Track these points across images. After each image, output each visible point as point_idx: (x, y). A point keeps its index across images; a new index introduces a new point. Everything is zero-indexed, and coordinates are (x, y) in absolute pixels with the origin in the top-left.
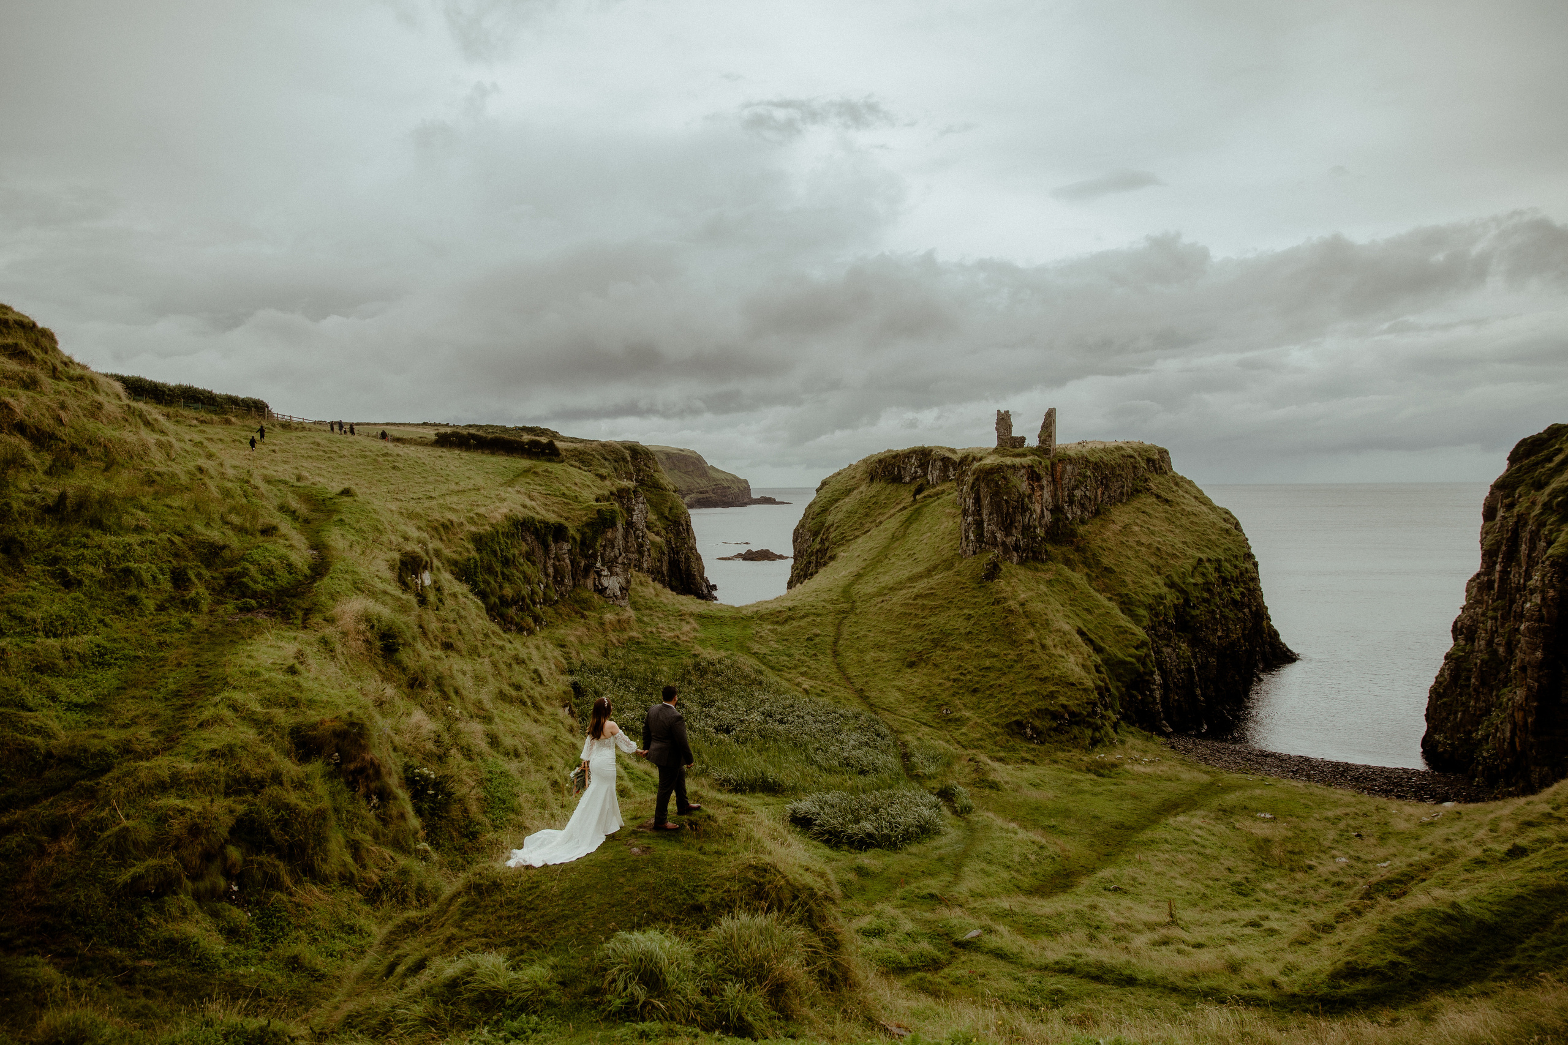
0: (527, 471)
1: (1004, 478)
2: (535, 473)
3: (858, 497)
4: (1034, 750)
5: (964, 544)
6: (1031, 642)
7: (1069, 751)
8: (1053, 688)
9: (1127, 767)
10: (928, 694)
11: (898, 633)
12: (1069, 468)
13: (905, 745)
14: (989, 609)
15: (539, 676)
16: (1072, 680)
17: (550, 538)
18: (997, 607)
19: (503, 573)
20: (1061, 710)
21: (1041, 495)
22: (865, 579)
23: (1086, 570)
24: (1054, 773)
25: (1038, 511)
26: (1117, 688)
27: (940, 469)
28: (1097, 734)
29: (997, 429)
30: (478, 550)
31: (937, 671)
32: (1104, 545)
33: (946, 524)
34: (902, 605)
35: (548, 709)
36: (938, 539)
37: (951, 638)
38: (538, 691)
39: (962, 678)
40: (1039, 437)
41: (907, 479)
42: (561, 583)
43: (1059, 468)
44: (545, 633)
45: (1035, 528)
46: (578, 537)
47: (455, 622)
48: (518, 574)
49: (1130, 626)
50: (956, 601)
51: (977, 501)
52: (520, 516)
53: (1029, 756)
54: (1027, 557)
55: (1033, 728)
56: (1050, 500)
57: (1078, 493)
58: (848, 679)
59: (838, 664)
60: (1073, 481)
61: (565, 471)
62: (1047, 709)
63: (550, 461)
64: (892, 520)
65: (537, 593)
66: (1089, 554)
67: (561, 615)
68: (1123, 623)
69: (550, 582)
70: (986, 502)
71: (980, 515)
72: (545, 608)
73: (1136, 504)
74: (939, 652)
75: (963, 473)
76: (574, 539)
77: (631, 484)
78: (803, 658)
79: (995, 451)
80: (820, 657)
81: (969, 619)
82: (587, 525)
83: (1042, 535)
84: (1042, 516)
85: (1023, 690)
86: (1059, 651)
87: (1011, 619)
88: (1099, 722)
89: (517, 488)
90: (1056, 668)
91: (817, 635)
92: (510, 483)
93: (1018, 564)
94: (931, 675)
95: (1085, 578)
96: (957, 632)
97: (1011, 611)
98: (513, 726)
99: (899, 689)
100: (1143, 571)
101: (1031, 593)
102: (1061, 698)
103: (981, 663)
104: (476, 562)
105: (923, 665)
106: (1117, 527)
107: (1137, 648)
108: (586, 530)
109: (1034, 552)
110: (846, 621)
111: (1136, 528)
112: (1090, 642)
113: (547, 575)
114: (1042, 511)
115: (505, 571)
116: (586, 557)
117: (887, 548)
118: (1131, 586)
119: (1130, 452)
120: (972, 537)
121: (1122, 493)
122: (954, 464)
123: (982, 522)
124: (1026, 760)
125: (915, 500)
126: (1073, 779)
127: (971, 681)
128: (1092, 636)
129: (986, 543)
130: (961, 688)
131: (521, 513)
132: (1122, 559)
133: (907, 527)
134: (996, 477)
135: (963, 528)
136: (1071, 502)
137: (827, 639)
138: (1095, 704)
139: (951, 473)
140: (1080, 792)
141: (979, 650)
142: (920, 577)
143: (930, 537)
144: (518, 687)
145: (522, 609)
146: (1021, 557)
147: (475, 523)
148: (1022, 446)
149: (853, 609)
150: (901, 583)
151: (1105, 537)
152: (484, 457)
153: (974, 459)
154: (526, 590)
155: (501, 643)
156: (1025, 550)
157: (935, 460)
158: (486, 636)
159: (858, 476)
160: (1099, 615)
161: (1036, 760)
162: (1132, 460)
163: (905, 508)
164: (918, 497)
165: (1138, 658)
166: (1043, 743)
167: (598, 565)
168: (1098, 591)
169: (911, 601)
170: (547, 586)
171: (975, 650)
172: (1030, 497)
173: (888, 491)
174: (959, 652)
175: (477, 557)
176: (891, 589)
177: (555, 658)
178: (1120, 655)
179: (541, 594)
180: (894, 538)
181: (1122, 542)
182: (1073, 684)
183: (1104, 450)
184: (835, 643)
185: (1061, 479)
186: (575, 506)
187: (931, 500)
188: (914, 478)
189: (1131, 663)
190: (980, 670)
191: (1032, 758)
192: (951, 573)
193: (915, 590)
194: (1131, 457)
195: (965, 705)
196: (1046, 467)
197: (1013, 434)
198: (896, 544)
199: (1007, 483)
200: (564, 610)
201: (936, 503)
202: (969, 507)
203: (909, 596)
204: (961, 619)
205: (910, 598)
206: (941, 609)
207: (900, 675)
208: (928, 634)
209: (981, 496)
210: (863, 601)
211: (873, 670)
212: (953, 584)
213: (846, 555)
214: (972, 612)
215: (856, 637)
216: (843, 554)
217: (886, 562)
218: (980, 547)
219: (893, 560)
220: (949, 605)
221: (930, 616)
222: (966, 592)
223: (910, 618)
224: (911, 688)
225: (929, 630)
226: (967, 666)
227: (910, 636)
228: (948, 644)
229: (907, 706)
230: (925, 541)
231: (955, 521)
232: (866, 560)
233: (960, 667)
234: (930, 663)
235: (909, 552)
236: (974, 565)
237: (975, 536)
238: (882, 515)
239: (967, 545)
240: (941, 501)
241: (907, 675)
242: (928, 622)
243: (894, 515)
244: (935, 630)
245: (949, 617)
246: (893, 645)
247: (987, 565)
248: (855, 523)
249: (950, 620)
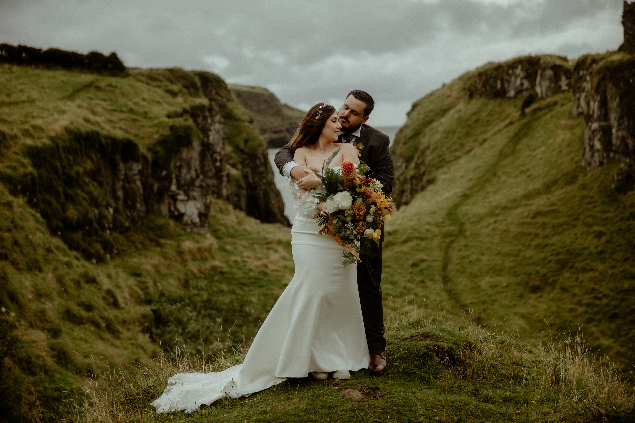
0: (88, 86)
2: (98, 88)
3: (456, 116)
5: (588, 154)
10: (557, 321)
11: (517, 255)
14: (623, 225)
15: (114, 297)
17: (118, 157)
19: (65, 193)
22: (473, 199)
27: (551, 80)
29: (624, 23)
30: (36, 166)
31: (565, 295)
33: (562, 137)
34: (519, 225)
35: (125, 334)
36: (554, 153)
37: (580, 259)
38: (112, 313)
39: (597, 302)
41: (512, 93)
42: (133, 207)
44: (118, 261)
46: (149, 156)
47: (9, 230)
48: (83, 194)
50: (583, 217)
51: (604, 104)
52: (83, 130)
58: (463, 306)
59: (449, 291)
61: (132, 86)
63: (113, 75)
64: (498, 136)
65: (105, 217)
67: (133, 242)
69: (121, 205)
70: (614, 104)
71: (607, 120)
72: (116, 235)
74: (567, 274)
76: (145, 158)
77: (204, 101)
78: (409, 285)
79: (622, 49)
80: (429, 284)
81: (600, 237)
82: (160, 143)
89: (78, 102)
91: (423, 261)
92: (71, 97)
94: (560, 300)
96: (587, 252)
98: (85, 346)
99: (523, 316)
104: (33, 179)
105: (549, 289)
108: (159, 148)
110: (455, 245)
113: (116, 199)
115: (69, 191)
116: (160, 179)
117: (495, 165)
120: (598, 145)
122: (568, 73)
123: (610, 127)
125: (523, 114)
127: (607, 305)
129: (615, 152)
130: (596, 313)
131: (86, 128)
133: (517, 143)
134: (626, 74)
135: (587, 136)
137: (434, 264)
139: (564, 83)
141: (615, 271)
142: (537, 193)
143: (544, 152)
144: (89, 308)
145: (89, 234)
147: (31, 136)
149: (462, 232)
150: (515, 201)
152: (38, 72)
153: (594, 61)
154: (94, 212)
155: (66, 259)
157: (544, 70)
158: (49, 250)
159: (454, 94)
163: (512, 123)
164: (527, 110)
167: (174, 188)
169: (529, 220)
170: (116, 211)
171: (611, 271)
173: (490, 108)
174: (590, 274)
175: (35, 172)
176: (504, 208)
177: (130, 287)
179: (110, 218)
180: (502, 155)
184: (445, 268)
186: (145, 122)
187: (540, 113)
188: (519, 92)
190: (618, 293)
192: (574, 187)
193: (534, 208)
195: (602, 332)
198: (505, 162)
200: (137, 237)
201: (548, 116)
202: (594, 112)
203: (525, 214)
204: (590, 237)
205: (528, 216)
206: (565, 226)
207: (523, 301)
208: (552, 255)
209: (609, 97)
210: (472, 223)
211: (490, 296)
212: (577, 199)
213: (446, 176)
214: (603, 229)
215: (467, 261)
216: (443, 176)
217: (495, 180)
218: (608, 156)
219: (503, 178)
220: (575, 222)
221: (554, 235)
222: (594, 207)
223: (529, 238)
224: (537, 314)
225: (554, 250)
226: (602, 289)
227: (530, 258)
228: (577, 265)
229: (534, 335)
230: (539, 156)
231: (574, 131)
232: (471, 180)
233: (593, 289)
234: (558, 287)
235: (522, 169)
236: (602, 177)
237: (602, 144)
238: (486, 132)
239: (592, 156)
240: (553, 113)
241: (531, 301)
242: (550, 241)
243: (500, 131)
244: (560, 250)
245: (576, 234)
246: (511, 268)
247: (618, 175)
248: (454, 143)
249: (577, 239)
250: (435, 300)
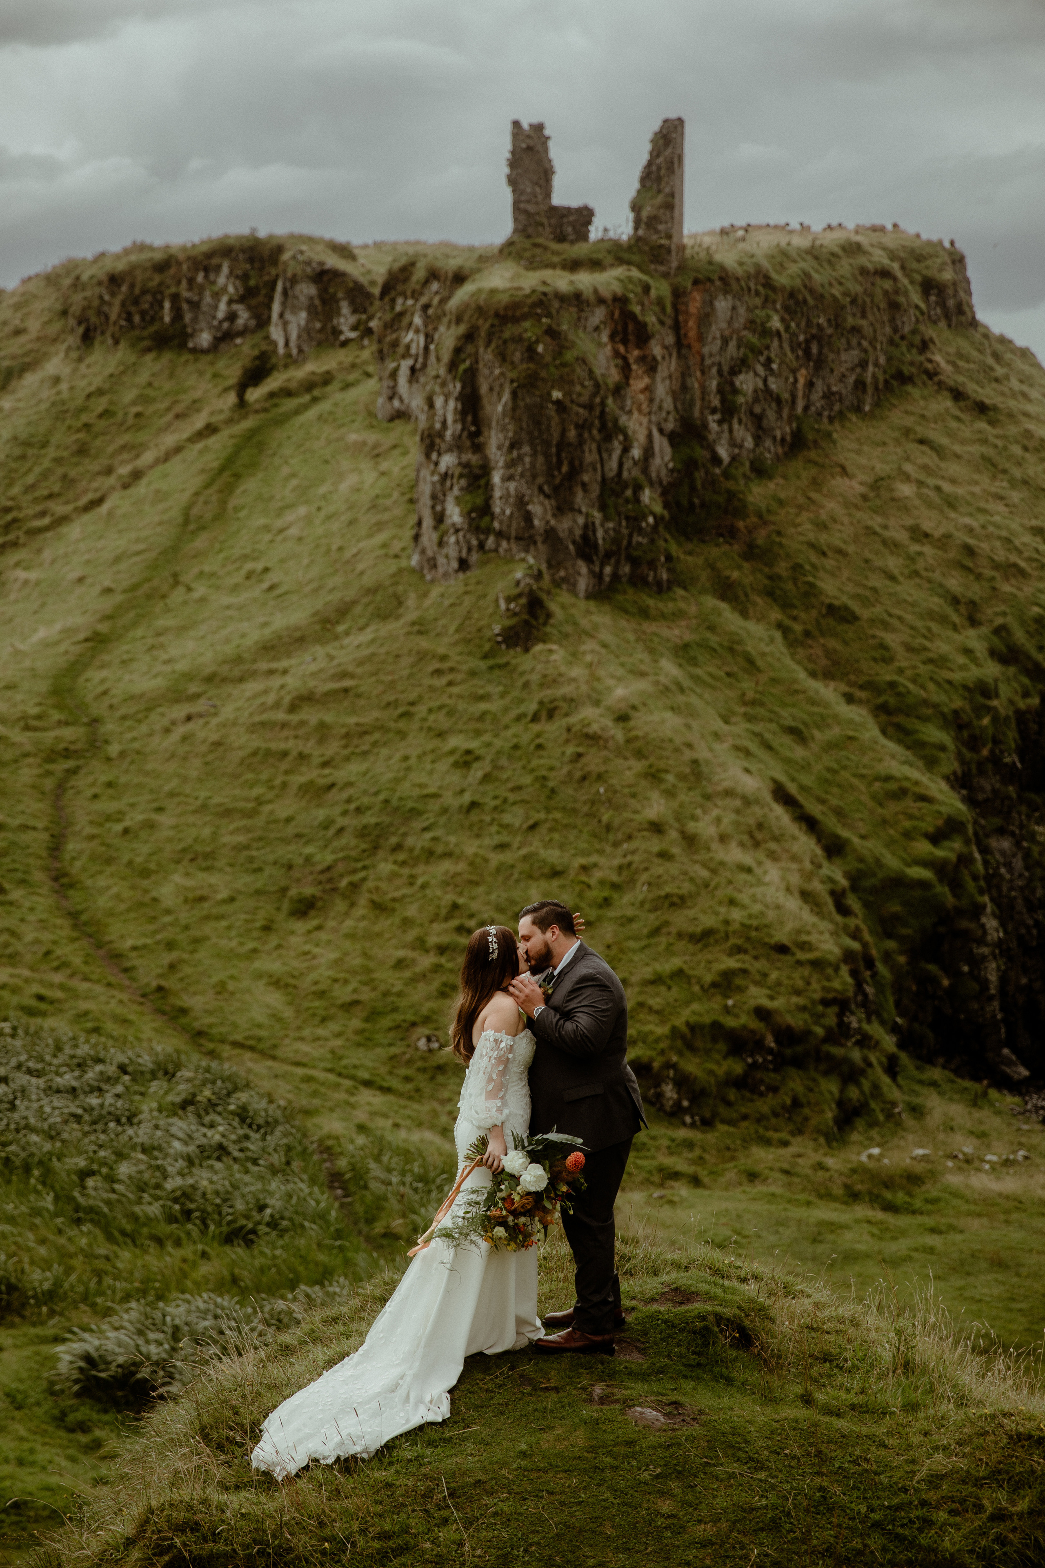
1: (552, 333)
3: (46, 393)
4: (690, 1145)
5: (429, 537)
6: (657, 828)
7: (785, 1144)
8: (732, 963)
9: (954, 1180)
10: (366, 995)
11: (251, 813)
12: (722, 305)
13: (328, 1150)
14: (525, 734)
16: (781, 936)
18: (552, 729)
20: (755, 1024)
21: (648, 389)
22: (121, 650)
23: (776, 615)
24: (760, 1207)
25: (641, 437)
26: (887, 957)
27: (312, 310)
28: (853, 1093)
29: (512, 181)
31: (384, 924)
32: (823, 538)
33: (352, 480)
34: (255, 727)
36: (335, 526)
37: (418, 824)
40: (636, 207)
41: (205, 338)
43: (695, 303)
45: (638, 488)
49: (915, 774)
50: (421, 710)
51: (471, 403)
53: (679, 1163)
54: (615, 576)
55: (683, 1082)
56: (668, 403)
57: (747, 383)
58: (116, 957)
59: (74, 915)
60: (733, 344)
62: (716, 1025)
64: (176, 465)
66: (782, 568)
68: (896, 768)
70: (497, 407)
71: (478, 449)
73: (897, 417)
74: (385, 867)
75: (397, 321)
79: (508, 250)
80: (16, 894)
81: (467, 765)
83: (658, 508)
84: (648, 452)
85: (647, 972)
86: (735, 854)
87: (593, 761)
88: (856, 1055)
90: (732, 902)
93: (590, 596)
94: (369, 936)
95: (778, 635)
97: (593, 739)
99: (276, 983)
100: (931, 615)
101: (643, 685)
102: (753, 990)
103: (516, 894)
105: (340, 905)
106: (853, 487)
107: (935, 839)
109: (635, 562)
110: (80, 781)
111: (906, 490)
112: (810, 824)
114: (650, 436)
117: (172, 553)
118: (903, 660)
119: (880, 258)
120: (454, 514)
121: (860, 385)
123: (485, 469)
124: (675, 1175)
125: (242, 403)
126: (821, 1223)
128: (814, 809)
129: (500, 535)
132: (876, 581)
133: (228, 490)
134: (529, 329)
135: (425, 490)
136: (728, 411)
137: (26, 837)
138: (842, 1005)
139: (346, 319)
140: (850, 1257)
141: (507, 857)
142: (298, 640)
143: (308, 520)
146: (599, 577)
148: (582, 235)
149: (94, 743)
150: (238, 660)
151: (823, 515)
153: (433, 275)
156: (608, 555)
157: (294, 281)
159: (34, 326)
160: (830, 746)
161: (703, 1174)
162: (887, 285)
163: (210, 430)
164: (254, 395)
165: (940, 868)
166: (707, 1124)
168: (813, 674)
169: (281, 716)
171: (496, 858)
172: (618, 391)
173: (144, 377)
174: (446, 866)
176: (210, 679)
178: (892, 862)
180: (190, 522)
181: (870, 531)
182: (782, 949)
183: (814, 253)
184: (56, 847)
185: (701, 338)
187: (290, 404)
188: (224, 338)
189: (923, 884)
191: (690, 1169)
192: (392, 626)
193: (292, 682)
194: (885, 273)
196: (660, 302)
197: (557, 200)
198: (200, 542)
199: (559, 352)
201: (311, 414)
202: (444, 423)
203: (271, 699)
204: (443, 766)
205: (277, 705)
206: (376, 736)
207: (273, 941)
208: (345, 813)
209: (484, 389)
210: (124, 718)
211: (187, 928)
212: (406, 661)
213: (33, 575)
214: (473, 745)
215: (119, 827)
216: (21, 574)
217: (178, 595)
218: (481, 546)
219: (200, 590)
220: (402, 725)
221: (347, 759)
222: (450, 684)
223: (284, 766)
224: (313, 976)
225: (349, 801)
226: (475, 906)
227: (289, 820)
228: (410, 841)
229: (306, 1032)
230: (293, 531)
231: (385, 465)
232: (108, 591)
233: (455, 906)
234: (363, 900)
235: (249, 566)
236: (468, 601)
237: (467, 514)
238: (136, 449)
239: (441, 544)
240: (324, 407)
241: (294, 940)
242: (340, 775)
243: (178, 449)
244: (366, 800)
245: (406, 758)
246: (238, 848)
247: (509, 600)
248: (45, 475)
249: (409, 769)
250: (37, 941)
